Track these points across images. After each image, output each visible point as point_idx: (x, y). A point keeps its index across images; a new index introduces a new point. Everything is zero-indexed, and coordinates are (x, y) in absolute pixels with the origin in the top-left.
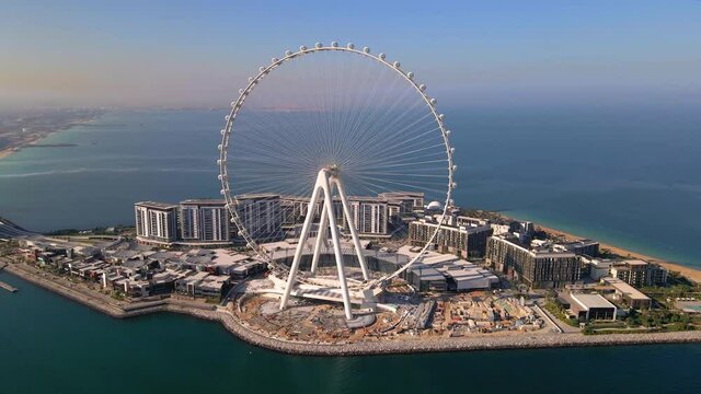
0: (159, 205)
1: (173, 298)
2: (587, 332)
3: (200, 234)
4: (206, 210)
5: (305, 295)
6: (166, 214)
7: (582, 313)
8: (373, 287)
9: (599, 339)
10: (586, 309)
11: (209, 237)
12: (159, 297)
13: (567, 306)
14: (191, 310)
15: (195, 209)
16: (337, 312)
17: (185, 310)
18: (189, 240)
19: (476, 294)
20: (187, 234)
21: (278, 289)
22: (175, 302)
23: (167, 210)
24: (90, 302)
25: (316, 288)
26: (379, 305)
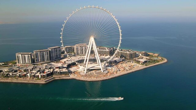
0: (25, 53)
1: (54, 76)
2: (146, 65)
3: (41, 60)
4: (42, 53)
5: (90, 69)
6: (30, 55)
7: (143, 62)
8: (105, 64)
9: (148, 66)
10: (144, 61)
11: (44, 60)
12: (50, 77)
13: (140, 62)
14: (63, 78)
15: (39, 53)
16: (99, 71)
17: (61, 78)
18: (37, 62)
19: (121, 63)
20: (37, 60)
21: (81, 69)
22: (56, 77)
23: (30, 54)
24: (29, 82)
25: (91, 67)
26: (107, 68)
